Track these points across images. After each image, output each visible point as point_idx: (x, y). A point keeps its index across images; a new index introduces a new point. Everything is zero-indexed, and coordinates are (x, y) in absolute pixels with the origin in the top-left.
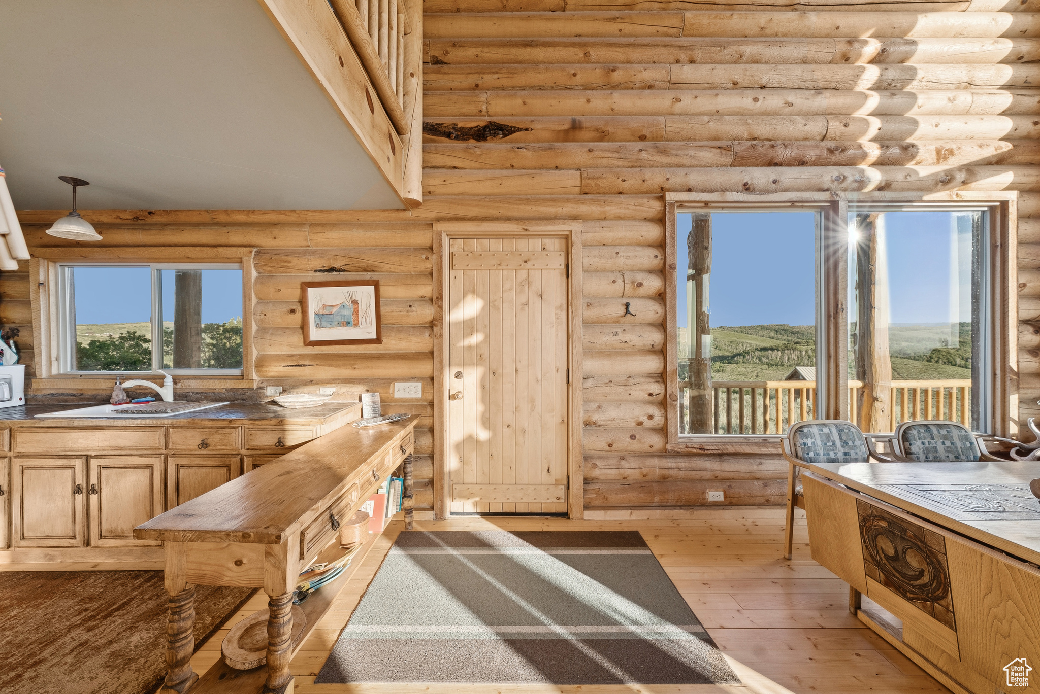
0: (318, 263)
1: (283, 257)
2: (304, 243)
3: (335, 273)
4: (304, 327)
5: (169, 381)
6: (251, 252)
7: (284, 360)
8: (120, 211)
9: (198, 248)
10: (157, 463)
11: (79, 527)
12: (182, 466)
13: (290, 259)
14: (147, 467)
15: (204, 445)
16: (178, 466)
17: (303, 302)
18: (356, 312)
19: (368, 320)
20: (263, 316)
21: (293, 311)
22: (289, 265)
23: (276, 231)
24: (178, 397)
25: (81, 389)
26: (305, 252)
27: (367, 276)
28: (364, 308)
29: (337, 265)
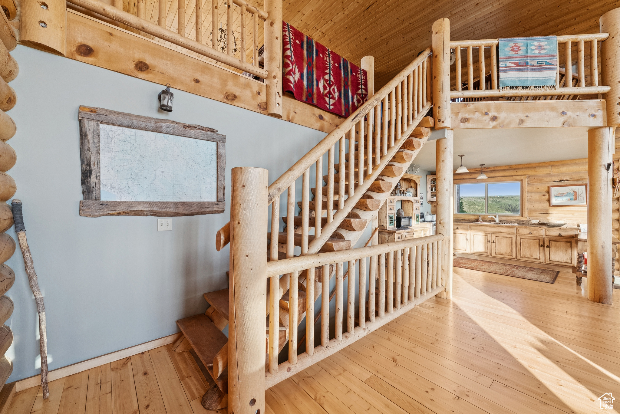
0: (556, 179)
1: (540, 178)
2: (549, 173)
3: (562, 182)
4: (549, 200)
5: (497, 217)
6: (526, 177)
7: (539, 211)
8: (477, 169)
9: (505, 177)
10: (514, 237)
11: (489, 250)
12: (522, 238)
13: (543, 178)
14: (510, 237)
15: (530, 233)
16: (521, 238)
17: (548, 192)
18: (576, 195)
19: (581, 198)
20: (531, 197)
21: (544, 195)
22: (543, 180)
23: (537, 169)
24: (500, 221)
25: (464, 218)
26: (549, 176)
27: (580, 182)
28: (580, 193)
29: (564, 179)
